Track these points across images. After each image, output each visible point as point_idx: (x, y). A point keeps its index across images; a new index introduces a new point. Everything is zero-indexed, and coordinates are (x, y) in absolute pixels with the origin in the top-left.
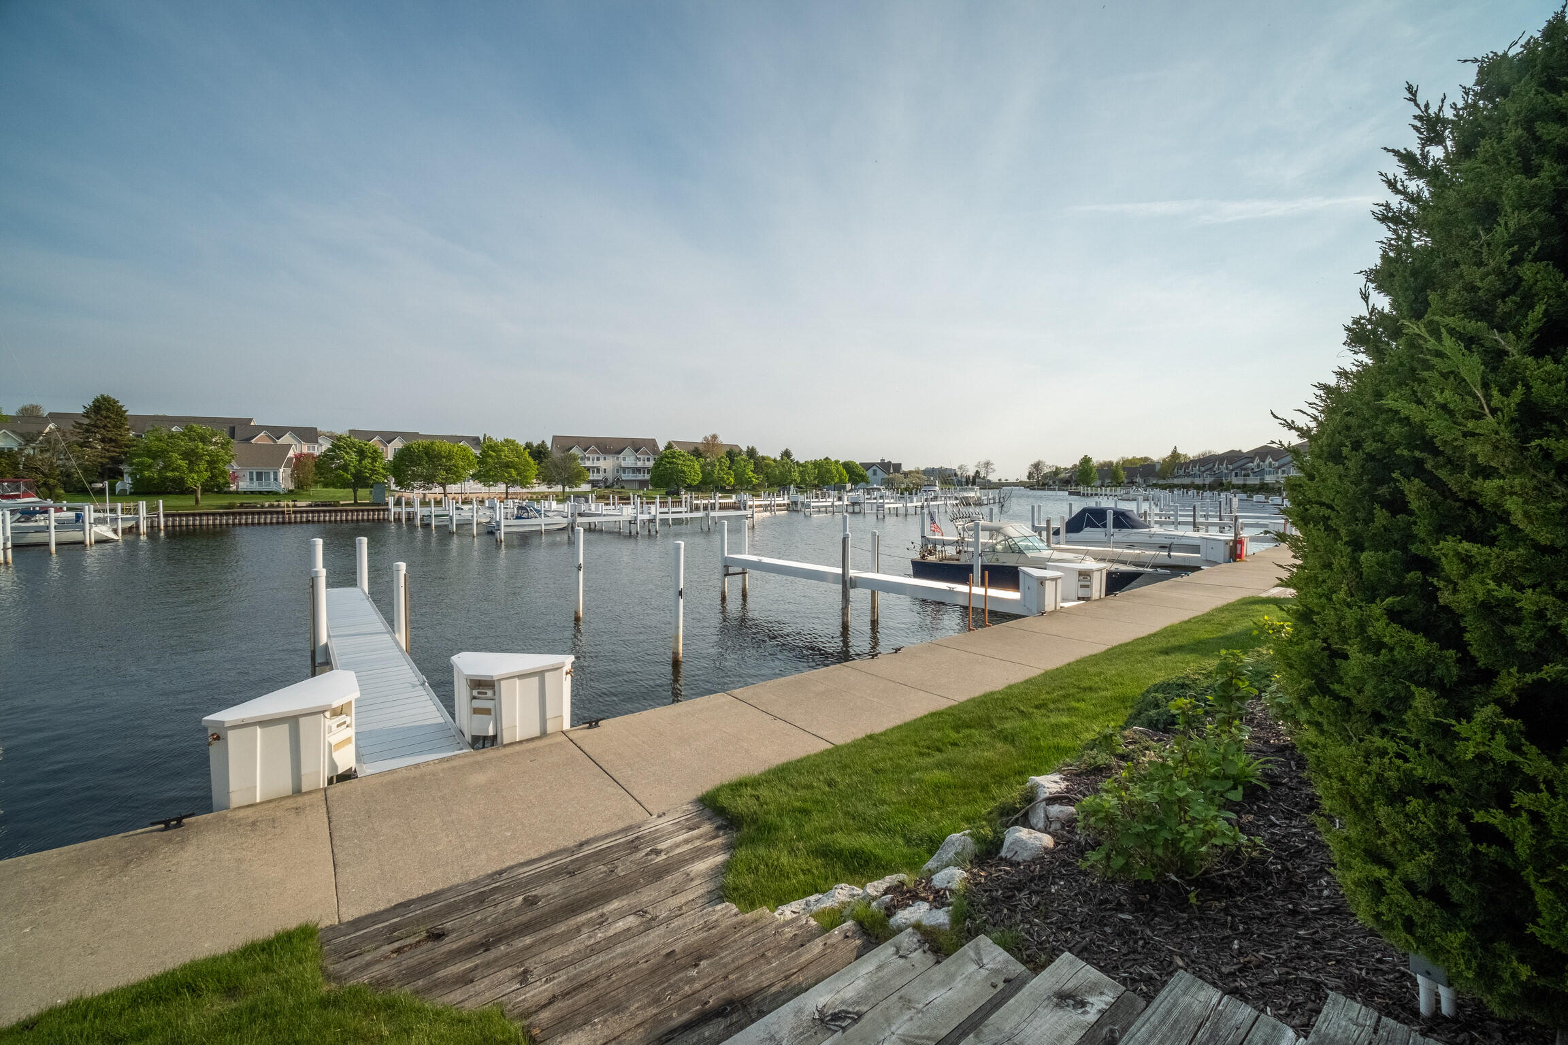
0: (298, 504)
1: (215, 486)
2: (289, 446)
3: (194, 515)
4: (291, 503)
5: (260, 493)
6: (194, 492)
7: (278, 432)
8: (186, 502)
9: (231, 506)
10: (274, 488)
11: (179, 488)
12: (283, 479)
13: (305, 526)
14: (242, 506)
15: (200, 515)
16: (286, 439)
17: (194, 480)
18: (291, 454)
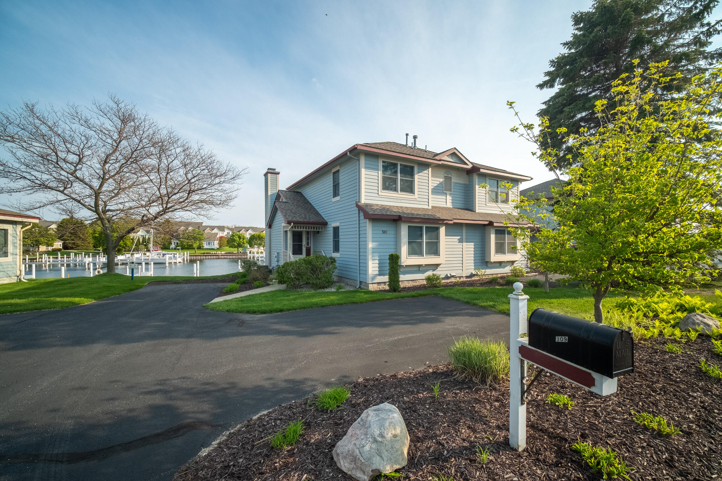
0: (222, 253)
1: (199, 248)
2: (217, 234)
3: (195, 256)
4: (220, 253)
5: (209, 249)
6: (194, 249)
7: (213, 228)
8: (192, 251)
9: (204, 253)
10: (213, 247)
11: (190, 247)
12: (216, 245)
13: (224, 259)
14: (207, 253)
15: (197, 256)
16: (215, 231)
17: (195, 245)
18: (218, 236)
